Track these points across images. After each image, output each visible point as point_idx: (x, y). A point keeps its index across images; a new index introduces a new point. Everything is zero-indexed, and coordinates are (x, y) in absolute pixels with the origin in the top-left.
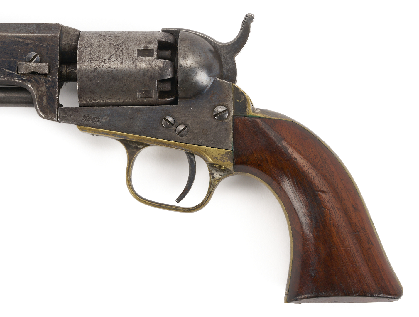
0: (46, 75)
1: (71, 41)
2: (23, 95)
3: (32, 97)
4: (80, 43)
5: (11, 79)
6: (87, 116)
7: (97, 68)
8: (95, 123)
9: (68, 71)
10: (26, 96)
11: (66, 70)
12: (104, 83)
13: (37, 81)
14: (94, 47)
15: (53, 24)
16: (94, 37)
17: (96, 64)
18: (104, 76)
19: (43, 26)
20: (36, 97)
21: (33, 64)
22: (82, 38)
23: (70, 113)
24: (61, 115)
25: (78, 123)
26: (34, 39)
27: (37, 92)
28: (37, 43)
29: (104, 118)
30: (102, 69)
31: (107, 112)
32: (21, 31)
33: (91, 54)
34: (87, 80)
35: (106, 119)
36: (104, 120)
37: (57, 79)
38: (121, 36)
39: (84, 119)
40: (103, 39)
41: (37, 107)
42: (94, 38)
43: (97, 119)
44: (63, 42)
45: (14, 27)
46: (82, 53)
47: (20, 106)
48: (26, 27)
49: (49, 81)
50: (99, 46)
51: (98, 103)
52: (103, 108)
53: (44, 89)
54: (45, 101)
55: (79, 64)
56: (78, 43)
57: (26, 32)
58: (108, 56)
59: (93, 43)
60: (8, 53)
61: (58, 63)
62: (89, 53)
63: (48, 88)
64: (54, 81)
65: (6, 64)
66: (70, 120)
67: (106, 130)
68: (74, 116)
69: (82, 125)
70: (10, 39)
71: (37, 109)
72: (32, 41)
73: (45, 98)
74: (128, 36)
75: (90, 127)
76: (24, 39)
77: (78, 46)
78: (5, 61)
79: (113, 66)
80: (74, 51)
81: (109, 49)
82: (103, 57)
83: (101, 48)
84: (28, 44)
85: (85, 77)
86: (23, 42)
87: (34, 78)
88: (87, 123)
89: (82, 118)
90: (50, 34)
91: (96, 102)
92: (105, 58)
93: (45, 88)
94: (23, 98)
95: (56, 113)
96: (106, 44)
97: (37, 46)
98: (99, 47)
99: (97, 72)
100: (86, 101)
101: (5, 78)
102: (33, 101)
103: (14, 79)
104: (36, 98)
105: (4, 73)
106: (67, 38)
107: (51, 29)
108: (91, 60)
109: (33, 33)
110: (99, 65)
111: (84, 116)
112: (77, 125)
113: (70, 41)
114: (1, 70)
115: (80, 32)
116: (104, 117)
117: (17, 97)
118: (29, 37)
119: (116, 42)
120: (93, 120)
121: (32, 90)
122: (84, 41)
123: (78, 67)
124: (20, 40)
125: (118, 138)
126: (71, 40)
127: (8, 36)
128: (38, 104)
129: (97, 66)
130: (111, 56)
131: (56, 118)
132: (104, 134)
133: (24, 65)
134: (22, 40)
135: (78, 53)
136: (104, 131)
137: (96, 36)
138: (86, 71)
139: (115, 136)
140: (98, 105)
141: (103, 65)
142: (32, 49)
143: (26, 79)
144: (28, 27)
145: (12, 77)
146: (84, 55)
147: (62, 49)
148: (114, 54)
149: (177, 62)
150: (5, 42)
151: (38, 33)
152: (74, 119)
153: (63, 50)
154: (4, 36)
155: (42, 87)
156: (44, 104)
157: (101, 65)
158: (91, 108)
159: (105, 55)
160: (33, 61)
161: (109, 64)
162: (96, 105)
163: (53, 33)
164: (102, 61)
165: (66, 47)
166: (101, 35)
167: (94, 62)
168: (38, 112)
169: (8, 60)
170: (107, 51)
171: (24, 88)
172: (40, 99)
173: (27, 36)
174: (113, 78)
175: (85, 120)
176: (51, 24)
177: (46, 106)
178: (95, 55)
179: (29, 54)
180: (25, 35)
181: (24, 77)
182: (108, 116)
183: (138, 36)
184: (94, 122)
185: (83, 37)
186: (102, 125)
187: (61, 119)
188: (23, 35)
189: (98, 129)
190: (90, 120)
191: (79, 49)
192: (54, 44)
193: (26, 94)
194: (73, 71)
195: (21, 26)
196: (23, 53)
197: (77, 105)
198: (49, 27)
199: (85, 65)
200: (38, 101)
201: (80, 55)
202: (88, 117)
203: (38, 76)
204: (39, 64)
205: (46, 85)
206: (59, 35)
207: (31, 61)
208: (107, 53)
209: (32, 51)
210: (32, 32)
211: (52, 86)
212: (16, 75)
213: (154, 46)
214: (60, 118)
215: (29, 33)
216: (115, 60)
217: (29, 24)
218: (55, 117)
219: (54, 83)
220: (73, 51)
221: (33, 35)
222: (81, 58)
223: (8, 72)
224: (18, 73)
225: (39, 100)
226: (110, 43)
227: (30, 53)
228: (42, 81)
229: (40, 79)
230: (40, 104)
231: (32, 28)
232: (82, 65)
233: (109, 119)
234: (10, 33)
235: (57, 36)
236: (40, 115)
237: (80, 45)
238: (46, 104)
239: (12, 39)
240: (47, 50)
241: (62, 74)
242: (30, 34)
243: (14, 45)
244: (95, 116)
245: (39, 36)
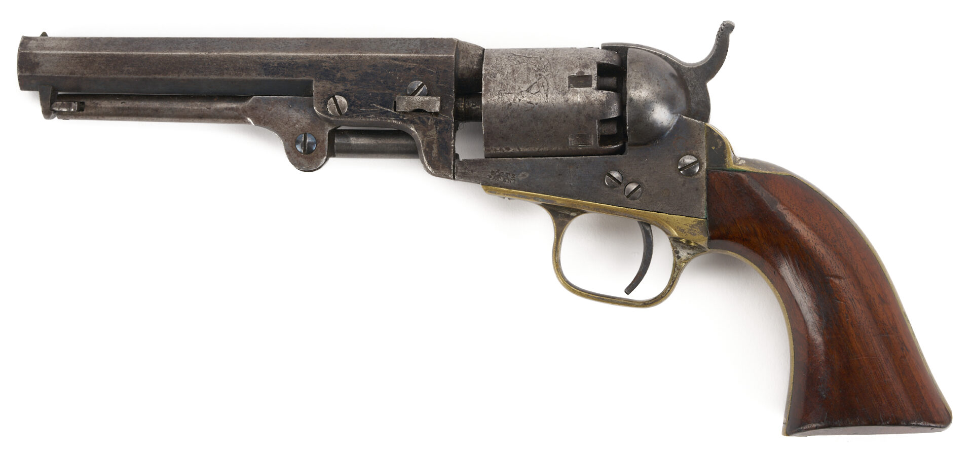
0: (436, 114)
2: (403, 141)
3: (415, 145)
4: (486, 68)
5: (385, 119)
6: (496, 172)
7: (511, 104)
9: (467, 106)
10: (406, 143)
11: (464, 105)
12: (521, 125)
13: (423, 123)
14: (506, 73)
15: (444, 39)
16: (505, 58)
17: (510, 98)
18: (521, 116)
19: (430, 42)
20: (423, 145)
21: (417, 98)
22: (487, 60)
23: (472, 168)
24: (459, 171)
25: (484, 181)
26: (418, 61)
27: (424, 138)
28: (422, 66)
29: (521, 174)
30: (519, 105)
31: (525, 166)
32: (398, 49)
33: (502, 83)
34: (498, 121)
35: (524, 175)
36: (520, 178)
37: (452, 118)
38: (543, 56)
39: (493, 177)
40: (519, 62)
41: (423, 159)
42: (506, 60)
43: (510, 177)
44: (460, 66)
45: (388, 44)
46: (488, 82)
47: (398, 157)
48: (405, 43)
49: (441, 121)
50: (514, 71)
51: (512, 152)
52: (519, 160)
53: (433, 133)
54: (435, 151)
55: (485, 98)
56: (483, 68)
57: (406, 52)
58: (527, 86)
59: (504, 67)
60: (381, 83)
61: (453, 96)
62: (499, 83)
63: (440, 133)
64: (448, 122)
65: (379, 98)
66: (472, 178)
67: (524, 192)
68: (478, 172)
69: (489, 185)
70: (383, 62)
71: (423, 162)
72: (415, 65)
73: (435, 146)
74: (554, 56)
75: (501, 187)
76: (404, 61)
77: (483, 72)
78: (377, 93)
79: (534, 101)
81: (528, 76)
82: (519, 88)
83: (517, 75)
84: (410, 69)
85: (493, 116)
86: (402, 66)
87: (419, 118)
88: (497, 182)
89: (490, 174)
90: (440, 54)
91: (510, 151)
92: (522, 90)
93: (435, 132)
94: (402, 145)
95: (452, 168)
96: (522, 68)
97: (422, 72)
98: (513, 74)
99: (512, 109)
100: (496, 150)
101: (376, 118)
102: (417, 149)
103: (389, 119)
104: (422, 146)
105: (376, 111)
106: (465, 60)
107: (442, 47)
108: (502, 92)
109: (415, 53)
110: (514, 100)
111: (493, 172)
112: (482, 185)
113: (469, 64)
114: (371, 106)
115: (484, 50)
116: (521, 172)
117: (393, 144)
118: (411, 59)
119: (537, 66)
120: (506, 178)
121: (416, 135)
122: (491, 64)
123: (483, 102)
124: (397, 62)
125: (541, 203)
126: (472, 62)
127: (381, 58)
128: (425, 155)
129: (511, 101)
130: (531, 86)
131: (452, 174)
132: (522, 198)
133: (405, 100)
134: (400, 63)
135: (483, 82)
136: (521, 193)
137: (507, 57)
138: (496, 109)
139: (538, 200)
140: (513, 155)
141: (520, 100)
142: (415, 76)
143: (408, 120)
144: (409, 44)
145: (387, 116)
146: (492, 85)
147: (459, 75)
148: (535, 83)
149: (626, 93)
150: (376, 66)
151: (424, 53)
152: (477, 176)
153: (460, 78)
154: (375, 58)
155: (431, 130)
156: (434, 155)
157: (517, 100)
158: (501, 160)
159: (522, 85)
160: (418, 94)
161: (528, 98)
162: (509, 156)
163: (446, 52)
164: (518, 94)
165: (464, 72)
166: (515, 55)
167: (507, 95)
168: (425, 167)
169: (381, 91)
170: (525, 79)
171: (403, 132)
172: (428, 148)
173: (408, 57)
174: (534, 118)
176: (442, 39)
177: (436, 157)
178: (507, 85)
179: (412, 84)
180: (405, 55)
181: (404, 117)
182: (527, 171)
183: (568, 56)
184: (507, 181)
185: (489, 58)
186: (519, 185)
187: (459, 176)
188: (401, 55)
189: (512, 190)
190: (501, 177)
191: (485, 77)
192: (447, 69)
193: (407, 140)
194: (473, 106)
195: (399, 42)
196: (402, 83)
197: (481, 156)
198: (439, 44)
199: (494, 100)
200: (425, 151)
201: (486, 85)
202: (497, 174)
203: (425, 114)
204: (427, 98)
205: (436, 128)
206: (454, 56)
207: (414, 94)
208: (524, 82)
209: (416, 80)
210: (414, 51)
211: (446, 128)
212: (393, 114)
213: (592, 72)
214: (458, 174)
215: (410, 53)
216: (536, 93)
217: (410, 39)
218: (451, 173)
219: (448, 125)
220: (474, 78)
221: (416, 55)
222: (488, 90)
223: (381, 110)
224: (395, 110)
225: (427, 149)
226: (528, 68)
227: (413, 82)
228: (430, 122)
229: (428, 119)
230: (428, 154)
231: (415, 46)
232: (489, 100)
233: (528, 175)
234: (383, 53)
235: (451, 58)
236: (428, 171)
237: (486, 70)
238: (437, 155)
239: (387, 61)
240: (438, 78)
241: (460, 112)
242: (412, 55)
243: (389, 71)
244: (508, 172)
245: (426, 58)
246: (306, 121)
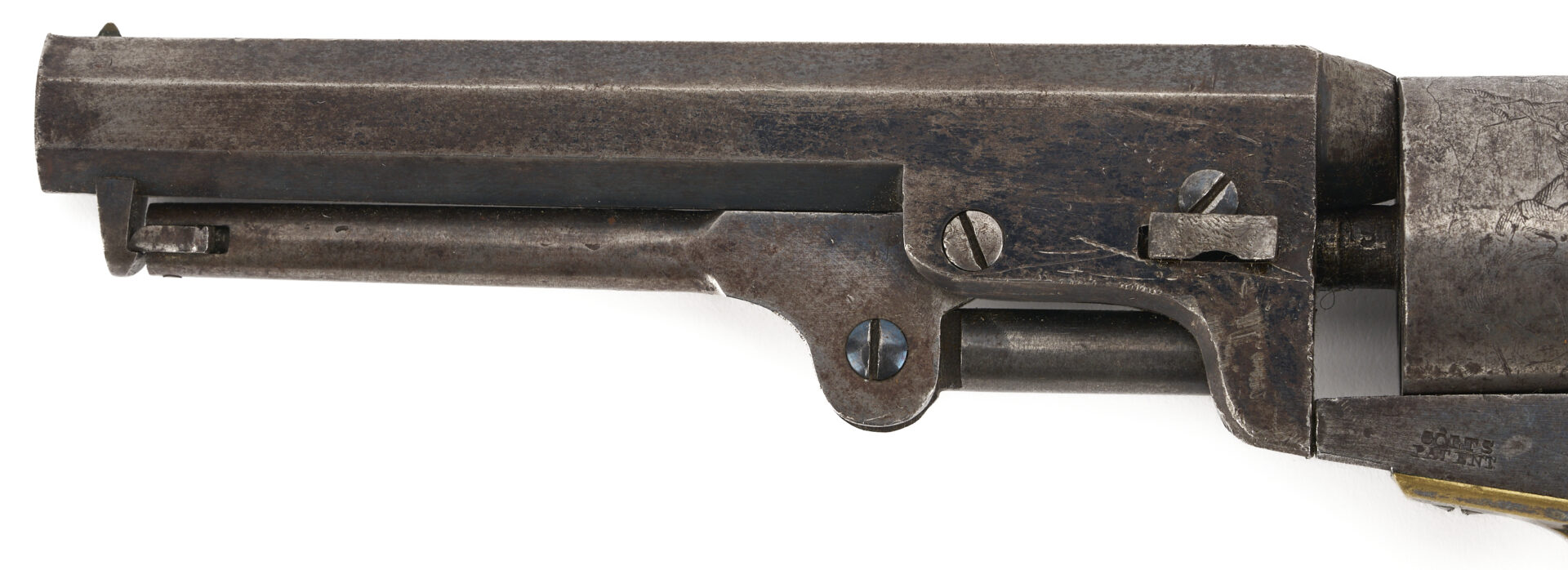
0: (1263, 265)
1: (1364, 119)
2: (1161, 345)
3: (1197, 354)
4: (1413, 132)
5: (1113, 280)
6: (1439, 435)
7: (1489, 238)
8: (1473, 465)
9: (1348, 244)
10: (1170, 348)
11: (1340, 240)
12: (1518, 300)
13: (1225, 290)
14: (1472, 148)
15: (1282, 49)
16: (1465, 104)
17: (1485, 221)
18: (1519, 273)
19: (1240, 58)
20: (1223, 357)
21: (1210, 220)
22: (1414, 110)
23: (1367, 422)
24: (1328, 430)
25: (1402, 462)
26: (1210, 113)
27: (1227, 335)
28: (1223, 129)
29: (1509, 442)
30: (1511, 242)
31: (1522, 418)
32: (1149, 77)
33: (1462, 178)
34: (1450, 287)
35: (1518, 445)
36: (1508, 451)
37: (1309, 279)
39: (1427, 448)
40: (1507, 115)
41: (1225, 396)
42: (1468, 109)
43: (1478, 449)
44: (1333, 126)
45: (1120, 61)
46: (1421, 175)
47: (1146, 389)
48: (1167, 60)
49: (1275, 287)
50: (1494, 142)
51: (1485, 379)
52: (1504, 401)
53: (1254, 321)
54: (1259, 373)
55: (1413, 220)
56: (1404, 134)
57: (1174, 84)
58: (1535, 186)
59: (1465, 130)
60: (1099, 174)
61: (1311, 214)
62: (1455, 177)
63: (1273, 320)
64: (1296, 291)
65: (1094, 219)
66: (1367, 451)
67: (1518, 493)
68: (1385, 435)
69: (1417, 473)
70: (1107, 115)
71: (1221, 405)
72: (1200, 122)
73: (1258, 359)
75: (1451, 478)
76: (1169, 112)
77: (1406, 145)
78: (1089, 204)
79: (1558, 230)
80: (1375, 161)
81: (1536, 158)
82: (1512, 193)
83: (1503, 154)
84: (1185, 135)
85: (1438, 273)
86: (1162, 126)
87: (1213, 276)
88: (1439, 463)
89: (1419, 441)
90: (1275, 92)
91: (1480, 374)
92: (1522, 196)
93: (1259, 319)
94: (1159, 355)
95: (1308, 424)
96: (1519, 134)
97: (1221, 144)
98: (1494, 150)
99: (1492, 253)
100: (1438, 372)
101: (1087, 275)
102: (1203, 366)
103: (1126, 280)
104: (1219, 359)
105: (1085, 256)
106: (1346, 110)
107: (1278, 70)
108: (1463, 203)
109: (1203, 88)
110: (1499, 226)
111: (1427, 434)
112: (1396, 471)
113: (1359, 122)
114: (1071, 243)
115: (1396, 84)
116: (1509, 437)
117: (1131, 351)
118: (1188, 106)
119: (1562, 128)
120: (1465, 451)
121: (1200, 325)
122: (1426, 122)
123: (1409, 232)
124: (1149, 116)
125: (1560, 524)
126: (1365, 117)
127: (1100, 102)
128: (1229, 384)
129: (1490, 231)
130: (1547, 187)
131: (1308, 441)
132: (1510, 510)
133: (1177, 224)
134: (1157, 119)
135: (1407, 174)
136: (1510, 496)
137: (1470, 101)
138: (1446, 252)
139: (1557, 517)
140: (1487, 388)
141: (1515, 227)
142: (1202, 155)
143: (1179, 282)
144: (1180, 62)
145: (1119, 272)
146: (1433, 182)
147: (1329, 153)
148: (1558, 177)
150: (1088, 126)
151: (1227, 87)
152: (1382, 447)
153: (1331, 160)
154: (1083, 102)
155: (1245, 312)
156: (1255, 386)
157: (1508, 226)
158: (1452, 400)
159: (1521, 183)
160: (1208, 210)
161: (1541, 220)
162: (1474, 387)
163: (1289, 87)
164: (1510, 210)
165: (1344, 145)
166: (1492, 96)
167: (1478, 212)
168: (1228, 417)
169: (1101, 200)
170: (1528, 165)
171: (1159, 315)
172: (1238, 364)
173: (1180, 99)
174: (1557, 280)
175: (1432, 452)
176: (1274, 48)
177: (1262, 391)
178: (1478, 182)
179: (1193, 178)
180: (1171, 94)
181: (1168, 273)
182: (1528, 433)
184: (1469, 460)
185: (1419, 106)
186: (1503, 472)
187: (1327, 447)
188: (1161, 95)
189: (1485, 488)
190: (1453, 450)
191: (1412, 160)
192: (1294, 136)
193: (1173, 342)
194: (1369, 243)
195: (1149, 56)
196: (1164, 174)
197: (1391, 390)
198: (1267, 62)
199: (1438, 227)
200: (1229, 373)
201: (1416, 183)
202: (1441, 440)
203: (1230, 267)
204: (1241, 220)
205: (1263, 306)
206: (1313, 96)
207: (1199, 206)
208: (1527, 175)
209: (1203, 166)
210: (1198, 83)
211: (1291, 308)
212: (1137, 265)
214: (1325, 441)
215: (1186, 90)
216: (1563, 206)
217: (1181, 49)
218: (1305, 438)
219: (1298, 298)
221: (1205, 95)
222: (1420, 198)
223: (1101, 252)
224: (1143, 253)
225: (1235, 369)
226: (1536, 133)
227: (1198, 174)
228: (1246, 289)
229: (1239, 280)
230: (1238, 384)
231: (1198, 68)
232: (1425, 226)
233: (1529, 445)
234: (1107, 87)
235: (1306, 102)
236: (1236, 430)
237: (1413, 139)
238: (1263, 386)
239: (1117, 112)
240: (1268, 162)
241: (1325, 259)
242: (1192, 94)
243: (1125, 139)
244: (1471, 435)
245: (1231, 103)
246: (878, 283)
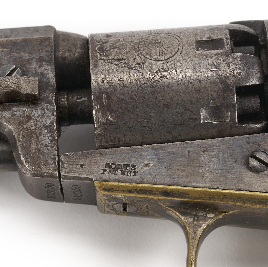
1: (74, 46)
6: (112, 164)
8: (128, 175)
9: (71, 100)
11: (67, 99)
23: (82, 161)
24: (65, 166)
25: (97, 176)
29: (143, 165)
31: (147, 154)
35: (146, 166)
36: (143, 169)
39: (108, 170)
41: (21, 157)
43: (130, 169)
52: (140, 149)
53: (31, 125)
54: (34, 145)
67: (148, 185)
68: (89, 165)
69: (104, 180)
72: (5, 49)
73: (34, 140)
75: (119, 182)
80: (80, 63)
88: (113, 176)
93: (33, 124)
95: (56, 164)
106: (66, 42)
111: (107, 164)
113: (72, 47)
116: (143, 163)
120: (124, 170)
121: (9, 129)
136: (144, 187)
147: (60, 59)
151: (16, 37)
152: (89, 171)
153: (61, 62)
155: (27, 122)
156: (33, 151)
158: (118, 150)
160: (11, 77)
162: (126, 144)
163: (42, 34)
172: (25, 142)
175: (110, 171)
177: (36, 153)
179: (2, 68)
182: (150, 161)
184: (126, 173)
186: (141, 177)
187: (65, 173)
189: (133, 184)
190: (119, 170)
194: (77, 99)
202: (113, 166)
204: (23, 79)
206: (52, 36)
214: (64, 170)
218: (55, 170)
220: (78, 63)
221: (7, 39)
225: (24, 145)
228: (27, 113)
230: (26, 150)
233: (151, 166)
241: (62, 106)
242: (1, 39)
244: (126, 163)
245: (18, 41)
